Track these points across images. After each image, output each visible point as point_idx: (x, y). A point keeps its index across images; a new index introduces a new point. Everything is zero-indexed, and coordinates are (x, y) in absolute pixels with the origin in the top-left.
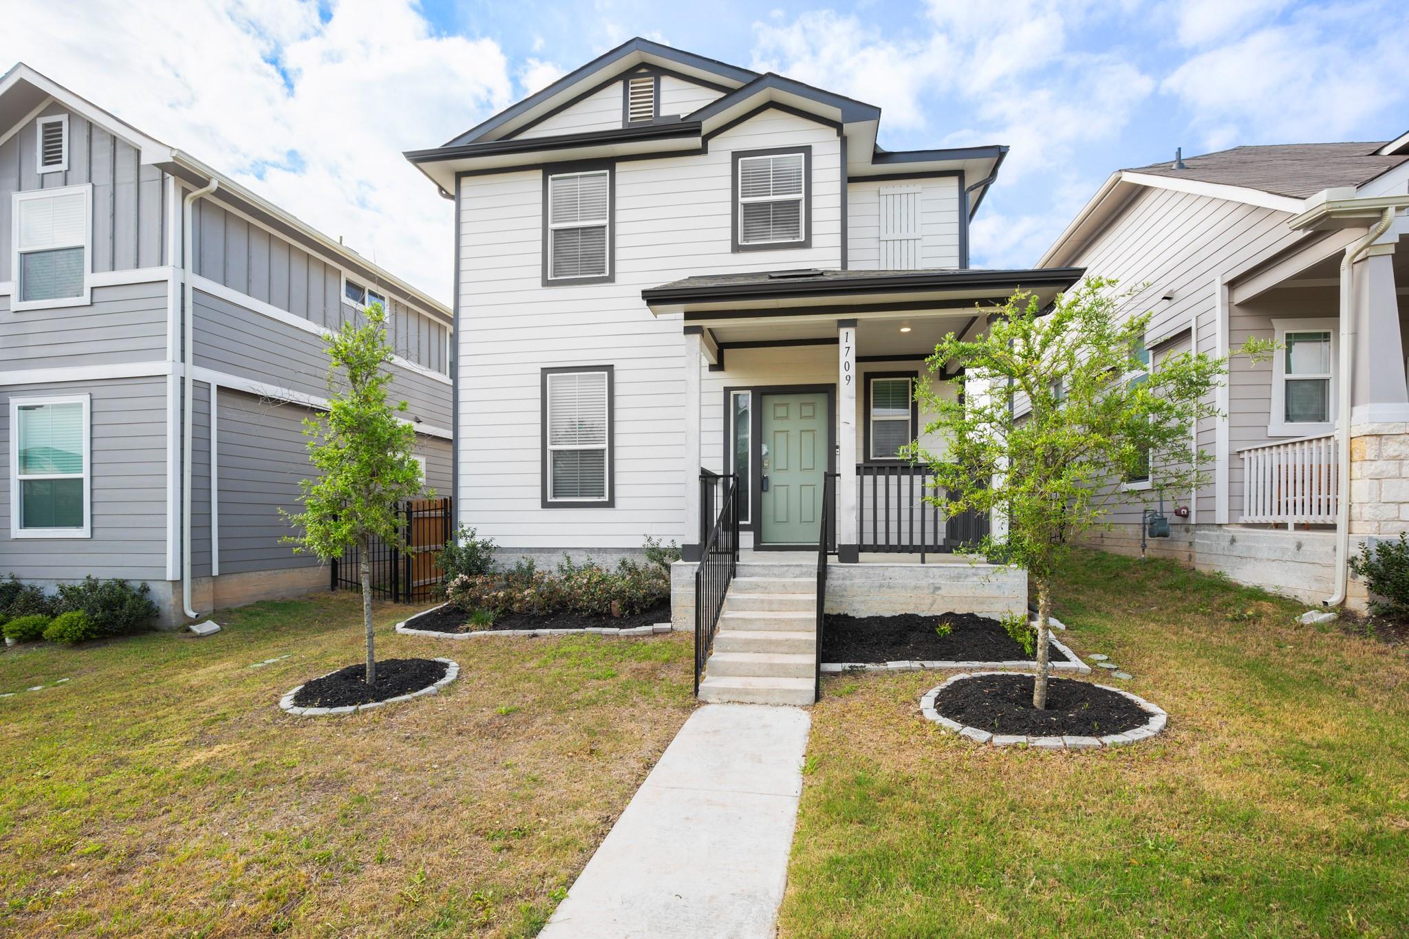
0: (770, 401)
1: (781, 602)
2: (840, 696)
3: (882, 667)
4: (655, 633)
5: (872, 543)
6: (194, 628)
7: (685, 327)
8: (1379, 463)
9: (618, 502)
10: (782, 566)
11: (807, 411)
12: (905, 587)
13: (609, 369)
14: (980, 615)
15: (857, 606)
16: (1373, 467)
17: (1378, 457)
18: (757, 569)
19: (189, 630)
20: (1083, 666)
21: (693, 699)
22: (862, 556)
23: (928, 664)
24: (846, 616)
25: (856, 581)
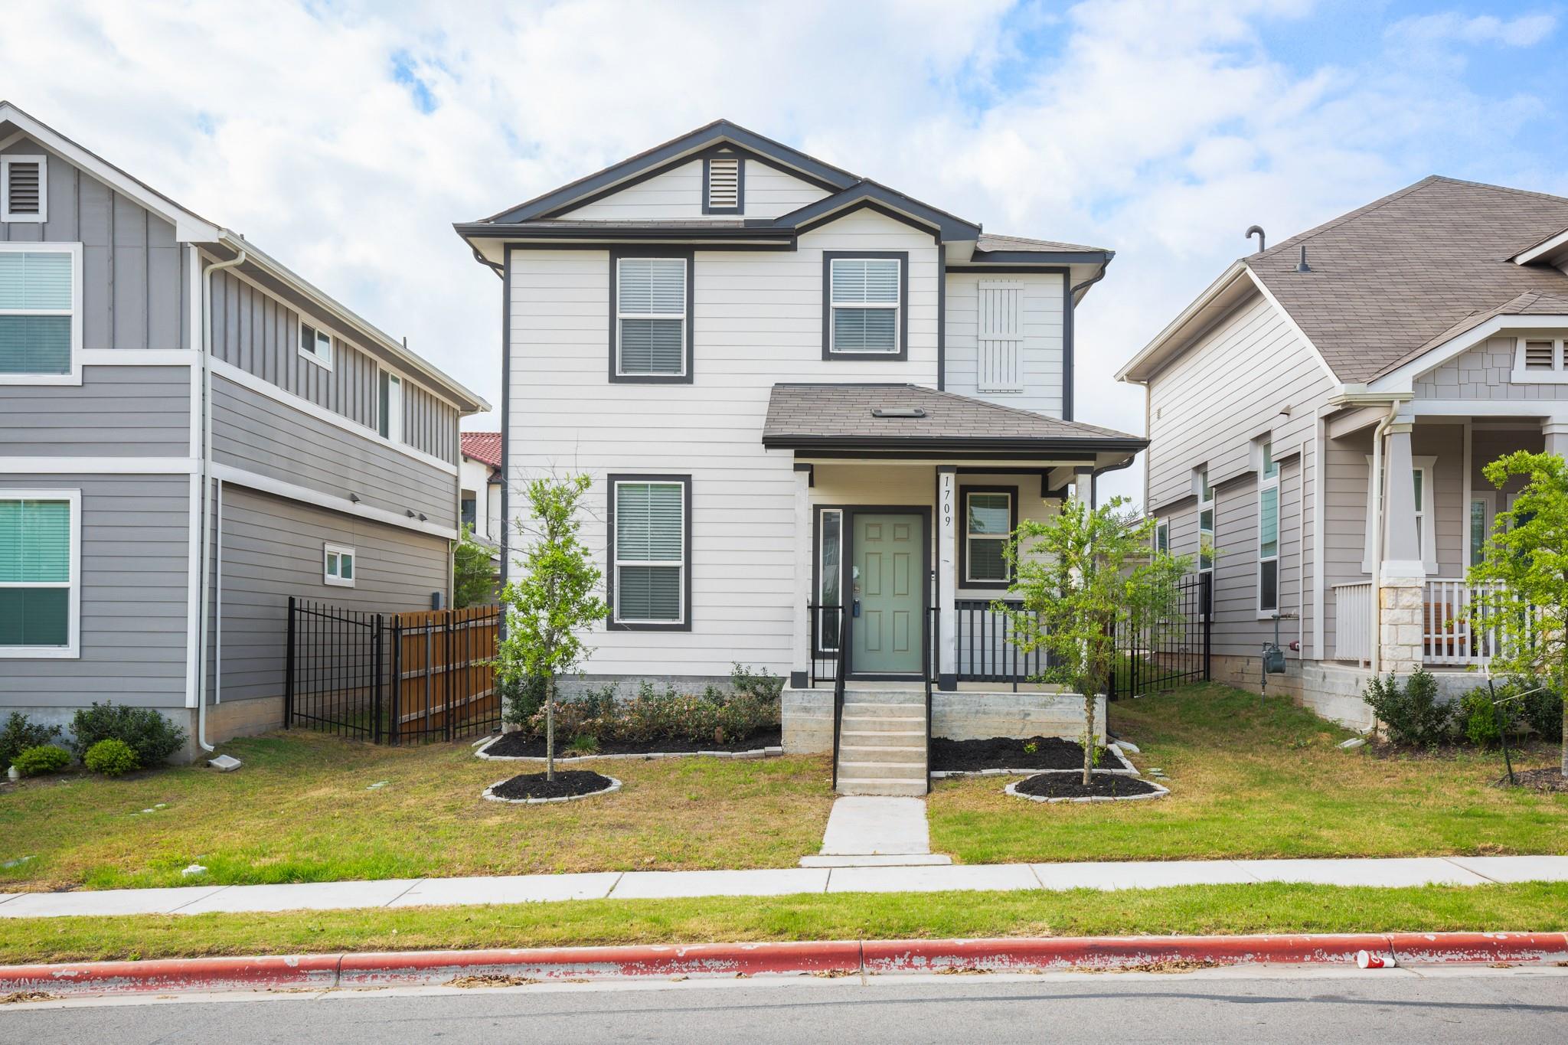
0: (862, 522)
1: (891, 723)
2: (946, 789)
3: (978, 773)
4: (767, 756)
5: (969, 673)
6: (214, 762)
7: (795, 465)
8: (1397, 611)
9: (695, 625)
10: (887, 693)
11: (902, 533)
12: (998, 713)
13: (687, 479)
14: (1064, 739)
15: (955, 730)
16: (1391, 615)
17: (1396, 606)
18: (864, 696)
19: (209, 765)
20: (1135, 771)
21: (833, 792)
22: (959, 684)
23: (1014, 771)
24: (945, 739)
25: (955, 707)
